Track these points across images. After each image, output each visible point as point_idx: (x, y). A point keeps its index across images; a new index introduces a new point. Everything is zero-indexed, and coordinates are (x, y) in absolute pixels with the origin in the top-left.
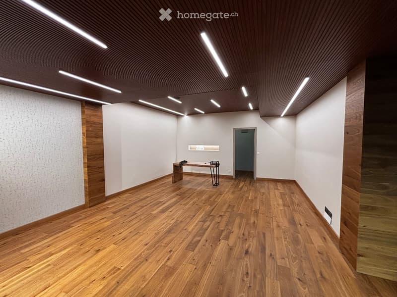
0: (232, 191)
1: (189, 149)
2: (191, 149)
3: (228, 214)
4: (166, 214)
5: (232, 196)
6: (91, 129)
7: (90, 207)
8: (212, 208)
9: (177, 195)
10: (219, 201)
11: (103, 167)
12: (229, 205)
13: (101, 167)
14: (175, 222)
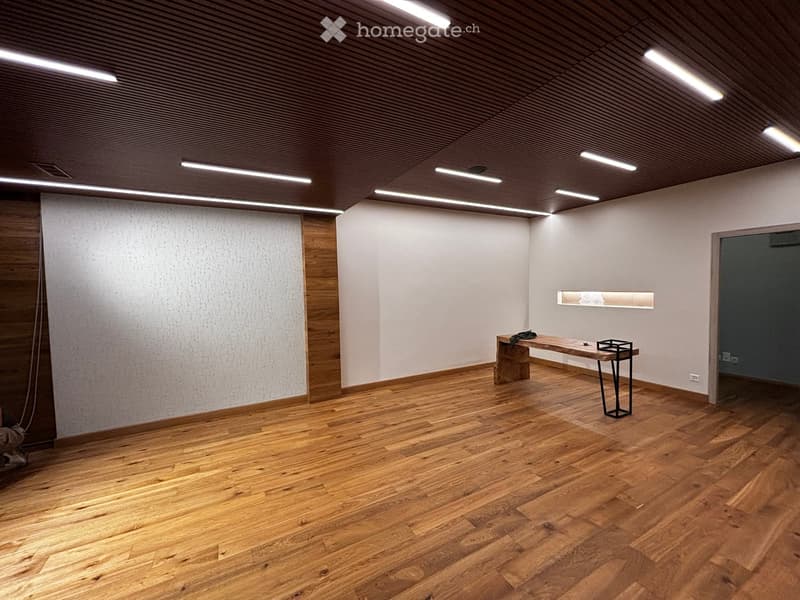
0: (665, 448)
1: (560, 302)
2: (565, 300)
3: (578, 534)
4: (411, 460)
5: (651, 470)
6: (315, 263)
7: (311, 403)
8: (543, 486)
9: (479, 417)
10: (585, 470)
11: (337, 332)
12: (614, 499)
13: (333, 333)
14: (408, 492)
